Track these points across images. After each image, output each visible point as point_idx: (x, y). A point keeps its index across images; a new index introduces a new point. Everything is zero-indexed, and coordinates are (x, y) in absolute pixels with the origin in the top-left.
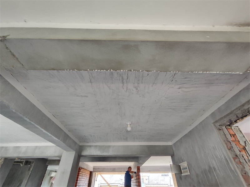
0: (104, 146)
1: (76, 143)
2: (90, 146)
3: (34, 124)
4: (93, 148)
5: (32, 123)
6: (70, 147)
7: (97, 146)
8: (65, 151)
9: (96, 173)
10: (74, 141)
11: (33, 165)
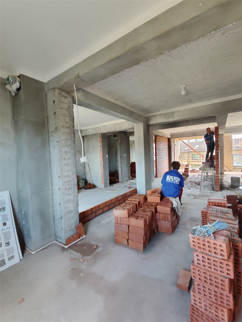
0: (168, 113)
1: (141, 116)
2: (155, 116)
3: (107, 110)
4: (158, 117)
5: (106, 110)
6: (137, 119)
7: (161, 114)
8: (135, 124)
9: (175, 139)
10: (139, 115)
11: (119, 136)
